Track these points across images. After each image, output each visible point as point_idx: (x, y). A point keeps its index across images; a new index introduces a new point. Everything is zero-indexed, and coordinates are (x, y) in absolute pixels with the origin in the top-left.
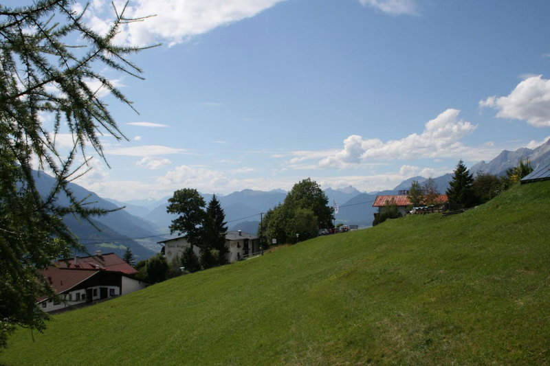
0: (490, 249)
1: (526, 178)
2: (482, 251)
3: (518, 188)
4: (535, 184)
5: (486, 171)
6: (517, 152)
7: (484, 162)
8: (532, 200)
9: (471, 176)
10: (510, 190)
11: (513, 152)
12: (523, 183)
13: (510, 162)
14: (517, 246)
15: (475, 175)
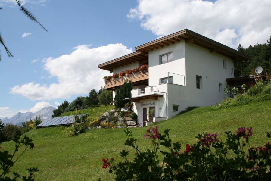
0: (24, 161)
1: (38, 126)
2: (20, 163)
3: (35, 130)
4: (44, 129)
5: (10, 123)
6: (26, 114)
7: (7, 118)
8: (43, 137)
9: (3, 125)
10: (30, 132)
11: (23, 114)
12: (38, 128)
13: (21, 119)
14: (40, 159)
15: (5, 125)
